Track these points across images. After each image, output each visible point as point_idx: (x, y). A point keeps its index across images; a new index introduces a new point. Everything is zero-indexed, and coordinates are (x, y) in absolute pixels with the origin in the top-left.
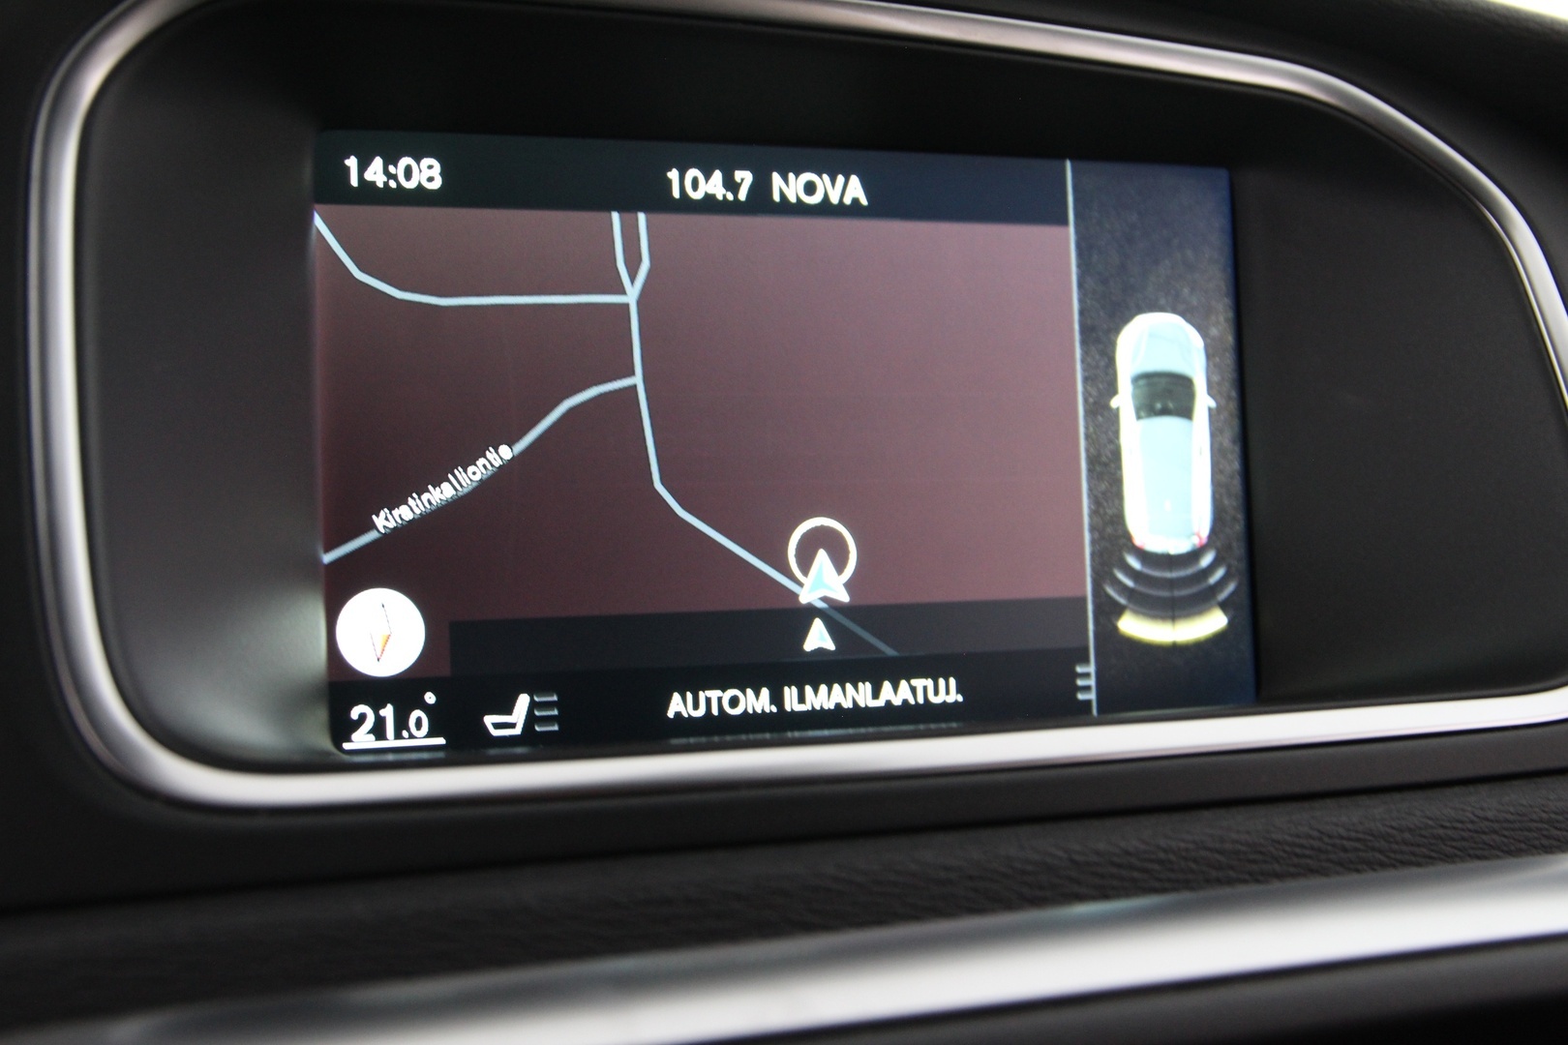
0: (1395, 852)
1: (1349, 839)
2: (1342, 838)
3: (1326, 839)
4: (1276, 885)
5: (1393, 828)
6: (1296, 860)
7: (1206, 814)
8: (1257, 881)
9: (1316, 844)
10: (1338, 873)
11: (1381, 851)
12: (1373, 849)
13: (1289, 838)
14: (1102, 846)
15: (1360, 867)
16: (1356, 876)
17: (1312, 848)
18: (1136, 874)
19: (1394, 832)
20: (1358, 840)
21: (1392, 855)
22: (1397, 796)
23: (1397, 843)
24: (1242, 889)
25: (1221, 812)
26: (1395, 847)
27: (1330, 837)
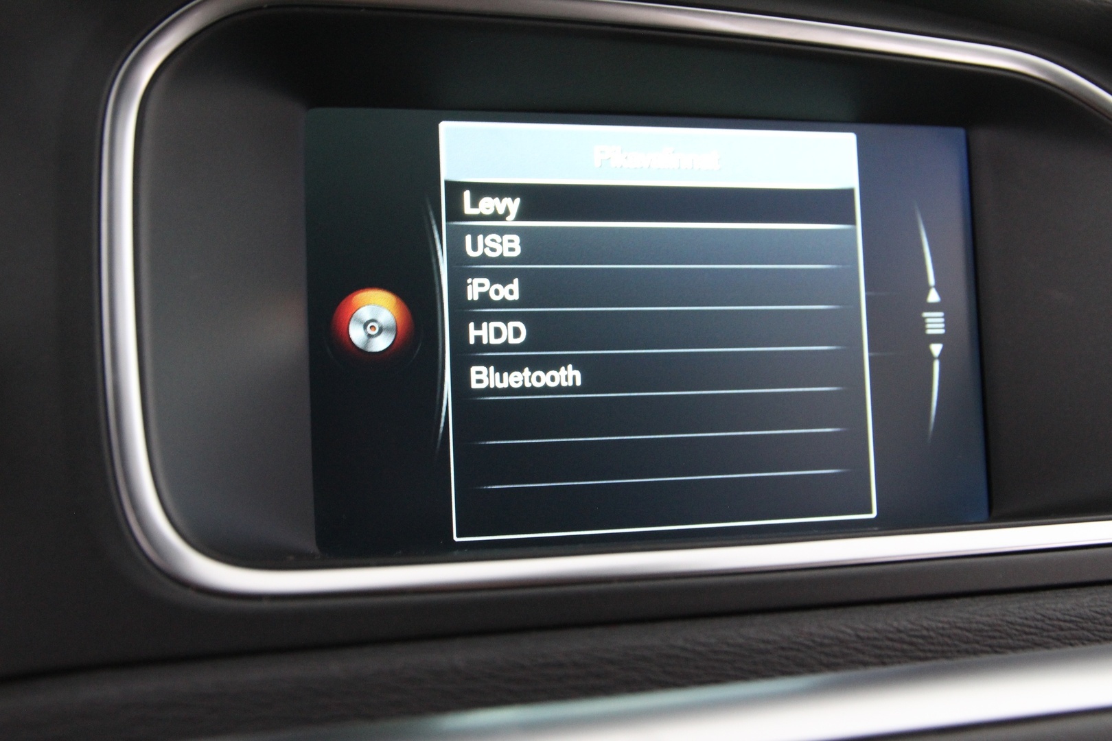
0: (1099, 631)
1: (1065, 621)
2: (1059, 620)
3: (1048, 622)
4: (1011, 655)
5: (1097, 612)
6: (1025, 637)
7: (957, 602)
8: (996, 652)
9: (1040, 624)
10: (1056, 646)
11: (1088, 630)
12: (1083, 628)
13: (1019, 621)
14: (880, 626)
15: (1072, 642)
16: (1070, 649)
17: (1037, 627)
18: (905, 647)
19: (1099, 616)
20: (1071, 621)
21: (1096, 633)
22: (1100, 589)
23: (1100, 624)
24: (985, 658)
25: (968, 600)
26: (1099, 627)
27: (1050, 619)
